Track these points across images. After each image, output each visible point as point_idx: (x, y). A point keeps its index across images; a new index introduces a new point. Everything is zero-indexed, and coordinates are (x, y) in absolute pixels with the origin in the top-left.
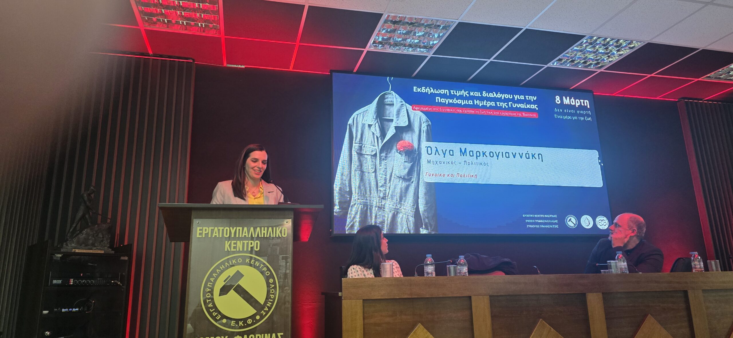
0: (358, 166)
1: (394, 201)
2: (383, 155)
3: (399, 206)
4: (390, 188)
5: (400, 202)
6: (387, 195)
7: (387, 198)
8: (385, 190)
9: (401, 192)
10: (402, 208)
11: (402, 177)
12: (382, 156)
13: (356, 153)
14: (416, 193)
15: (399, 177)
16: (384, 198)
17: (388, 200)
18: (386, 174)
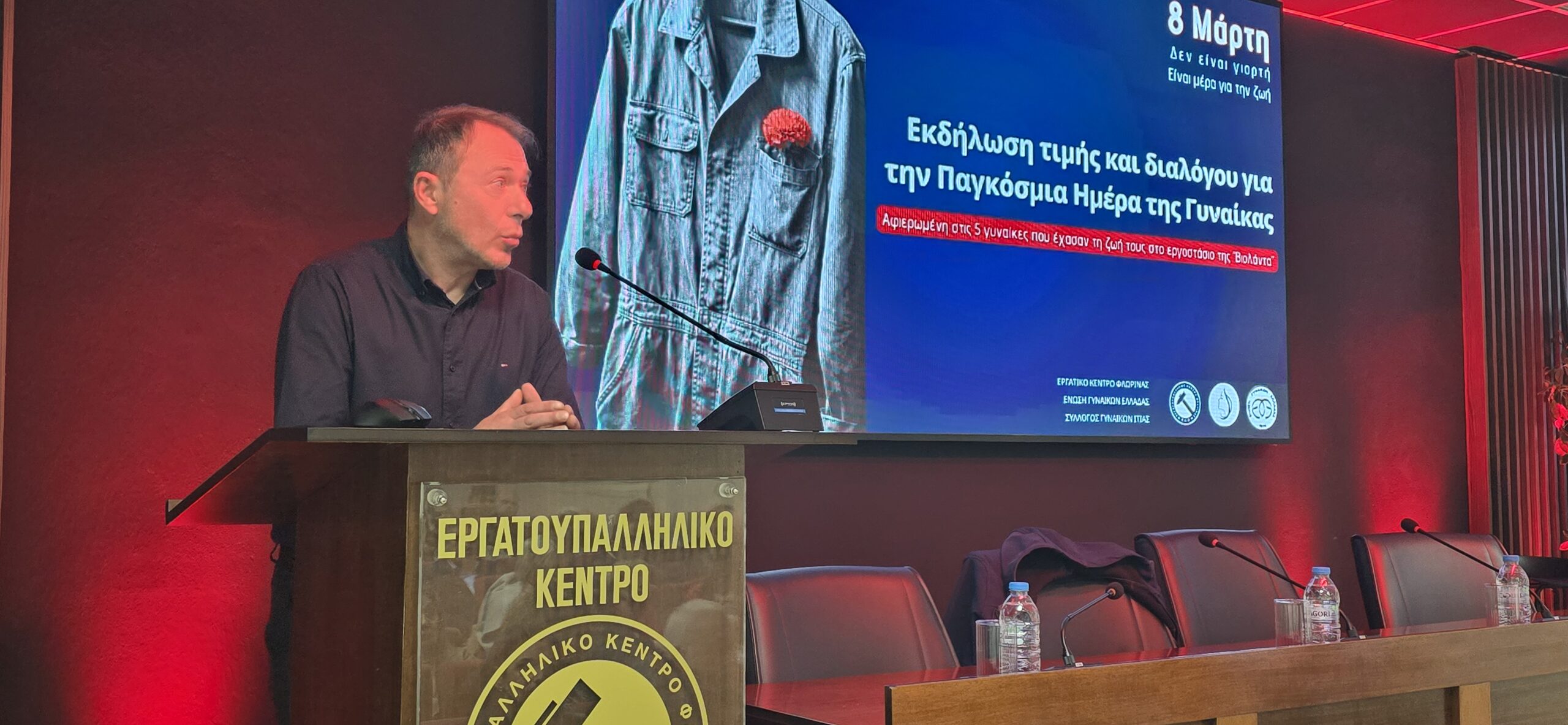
0: (640, 190)
1: (746, 319)
2: (721, 153)
3: (760, 335)
4: (735, 273)
5: (763, 323)
6: (726, 298)
7: (725, 306)
8: (721, 281)
9: (769, 288)
10: (768, 343)
11: (774, 238)
12: (716, 160)
13: (635, 143)
14: (812, 296)
15: (763, 237)
16: (715, 308)
17: (730, 314)
18: (725, 225)
